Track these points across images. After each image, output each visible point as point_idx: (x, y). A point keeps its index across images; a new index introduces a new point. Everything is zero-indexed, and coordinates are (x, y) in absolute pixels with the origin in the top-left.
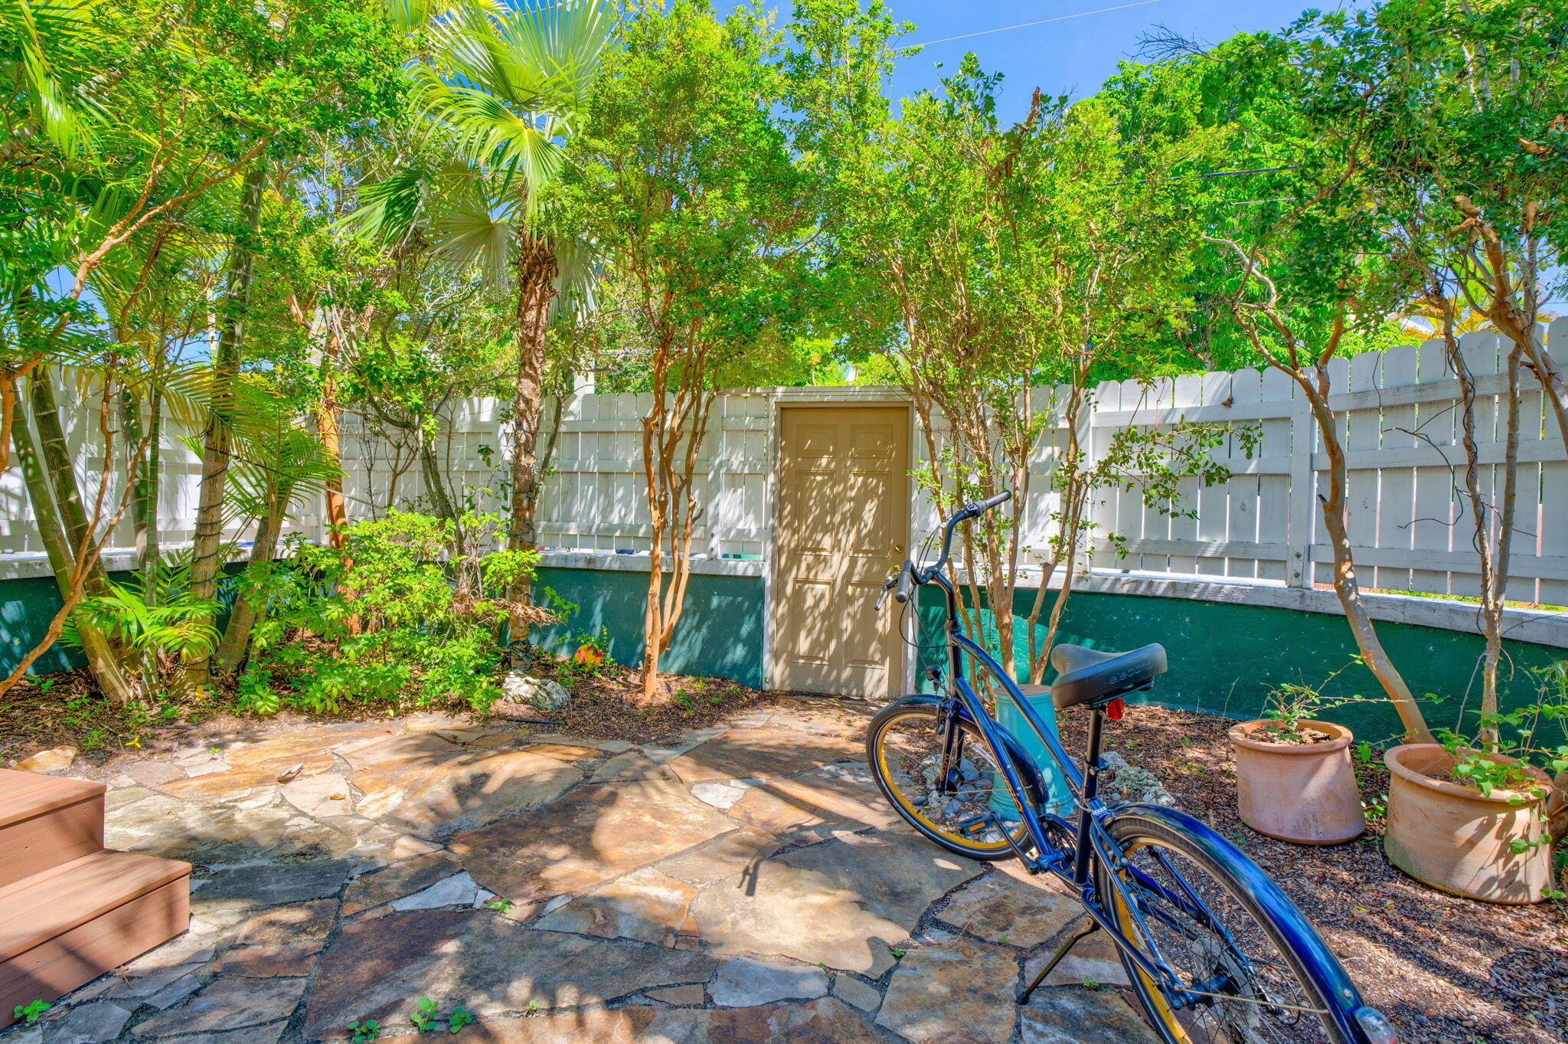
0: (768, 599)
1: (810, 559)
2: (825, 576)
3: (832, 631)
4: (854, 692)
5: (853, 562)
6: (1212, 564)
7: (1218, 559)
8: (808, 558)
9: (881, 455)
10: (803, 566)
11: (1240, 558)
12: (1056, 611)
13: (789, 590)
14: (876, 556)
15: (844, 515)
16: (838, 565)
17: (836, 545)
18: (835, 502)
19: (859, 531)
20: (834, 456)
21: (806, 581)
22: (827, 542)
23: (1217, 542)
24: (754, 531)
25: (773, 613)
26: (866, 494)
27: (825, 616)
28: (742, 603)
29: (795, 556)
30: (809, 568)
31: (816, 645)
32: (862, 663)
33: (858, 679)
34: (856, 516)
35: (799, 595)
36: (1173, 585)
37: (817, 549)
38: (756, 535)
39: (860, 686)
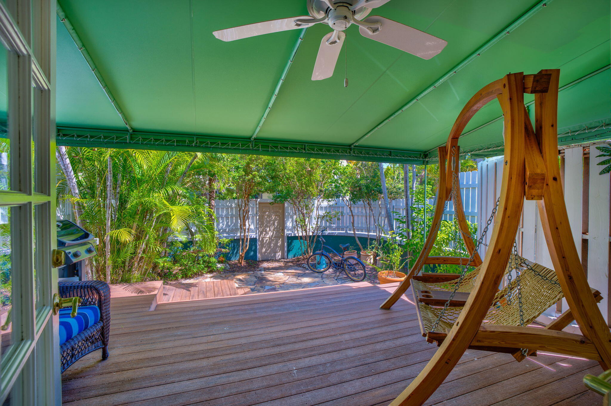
0: (258, 242)
1: (265, 233)
2: (268, 236)
3: (270, 247)
4: (274, 258)
5: (273, 233)
6: (334, 230)
7: (335, 228)
8: (264, 233)
9: (278, 212)
10: (263, 234)
11: (338, 228)
12: (315, 239)
13: (261, 239)
14: (277, 231)
15: (271, 224)
16: (270, 234)
17: (270, 230)
18: (269, 222)
19: (274, 227)
20: (269, 212)
21: (264, 238)
22: (268, 229)
23: (334, 226)
24: (253, 229)
25: (259, 243)
26: (275, 219)
27: (268, 244)
28: (252, 244)
29: (261, 233)
30: (264, 235)
31: (266, 250)
32: (276, 252)
33: (275, 256)
34: (274, 224)
35: (263, 240)
36: (329, 233)
37: (266, 231)
38: (254, 229)
39: (275, 257)
